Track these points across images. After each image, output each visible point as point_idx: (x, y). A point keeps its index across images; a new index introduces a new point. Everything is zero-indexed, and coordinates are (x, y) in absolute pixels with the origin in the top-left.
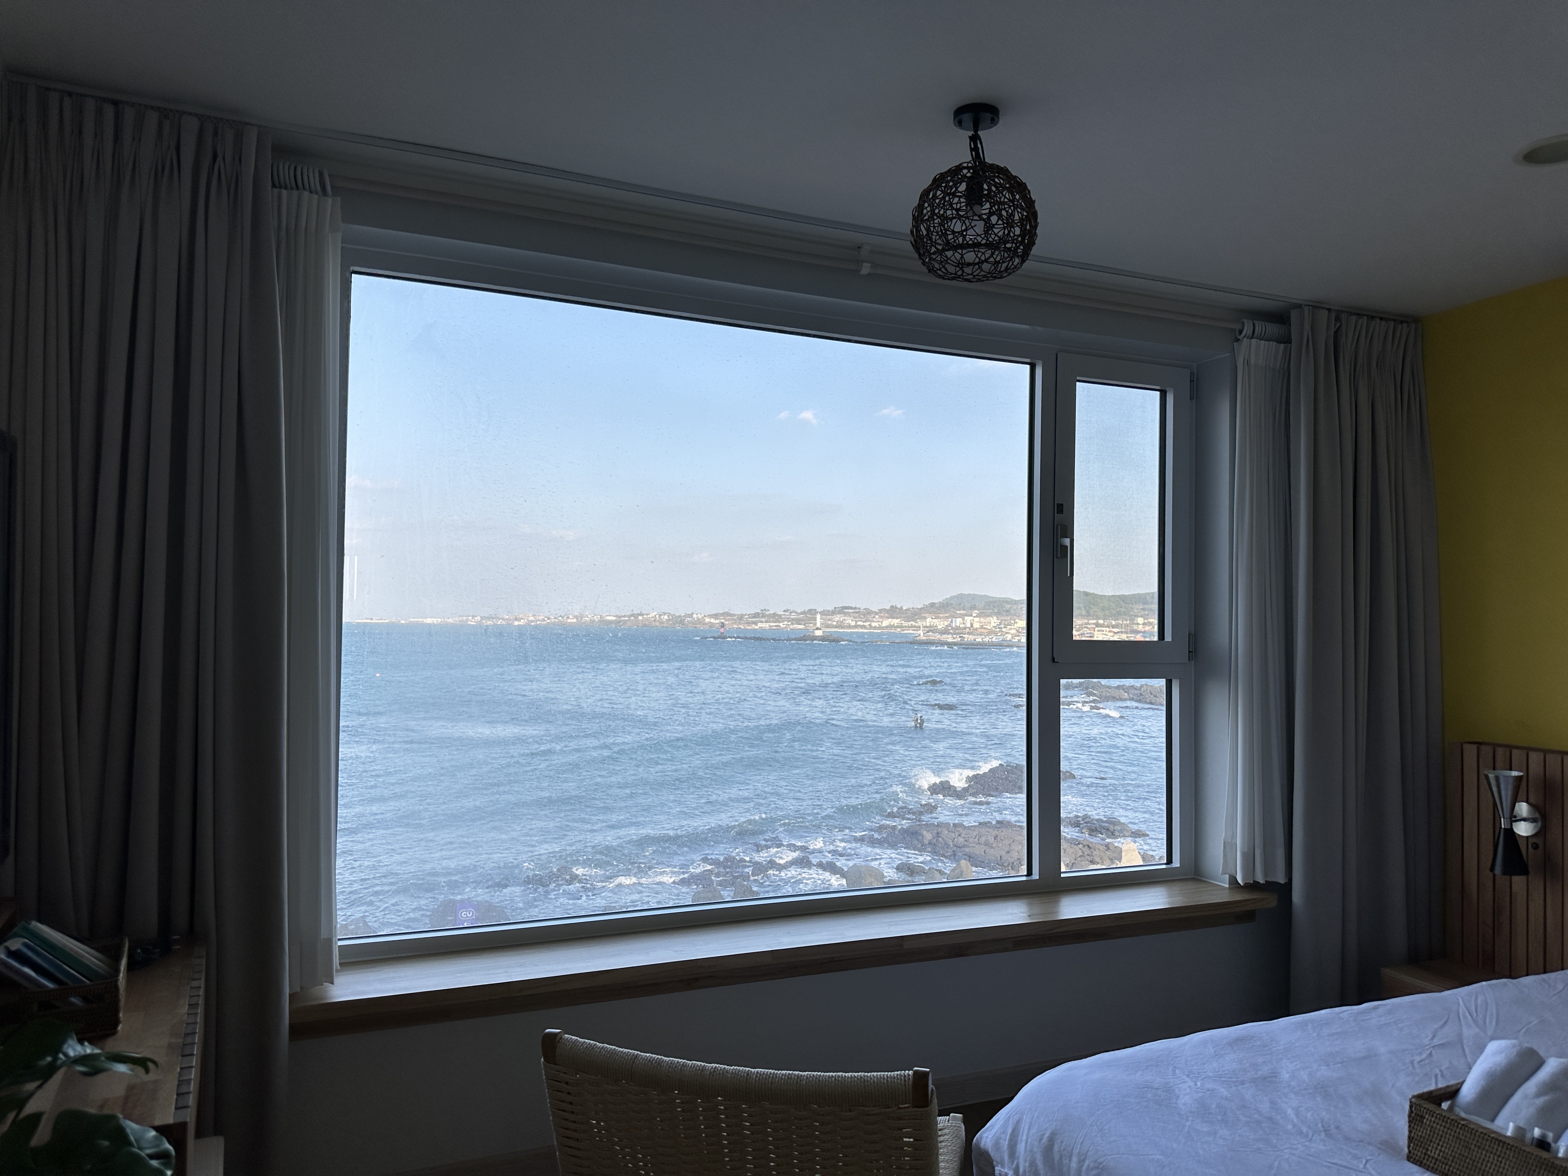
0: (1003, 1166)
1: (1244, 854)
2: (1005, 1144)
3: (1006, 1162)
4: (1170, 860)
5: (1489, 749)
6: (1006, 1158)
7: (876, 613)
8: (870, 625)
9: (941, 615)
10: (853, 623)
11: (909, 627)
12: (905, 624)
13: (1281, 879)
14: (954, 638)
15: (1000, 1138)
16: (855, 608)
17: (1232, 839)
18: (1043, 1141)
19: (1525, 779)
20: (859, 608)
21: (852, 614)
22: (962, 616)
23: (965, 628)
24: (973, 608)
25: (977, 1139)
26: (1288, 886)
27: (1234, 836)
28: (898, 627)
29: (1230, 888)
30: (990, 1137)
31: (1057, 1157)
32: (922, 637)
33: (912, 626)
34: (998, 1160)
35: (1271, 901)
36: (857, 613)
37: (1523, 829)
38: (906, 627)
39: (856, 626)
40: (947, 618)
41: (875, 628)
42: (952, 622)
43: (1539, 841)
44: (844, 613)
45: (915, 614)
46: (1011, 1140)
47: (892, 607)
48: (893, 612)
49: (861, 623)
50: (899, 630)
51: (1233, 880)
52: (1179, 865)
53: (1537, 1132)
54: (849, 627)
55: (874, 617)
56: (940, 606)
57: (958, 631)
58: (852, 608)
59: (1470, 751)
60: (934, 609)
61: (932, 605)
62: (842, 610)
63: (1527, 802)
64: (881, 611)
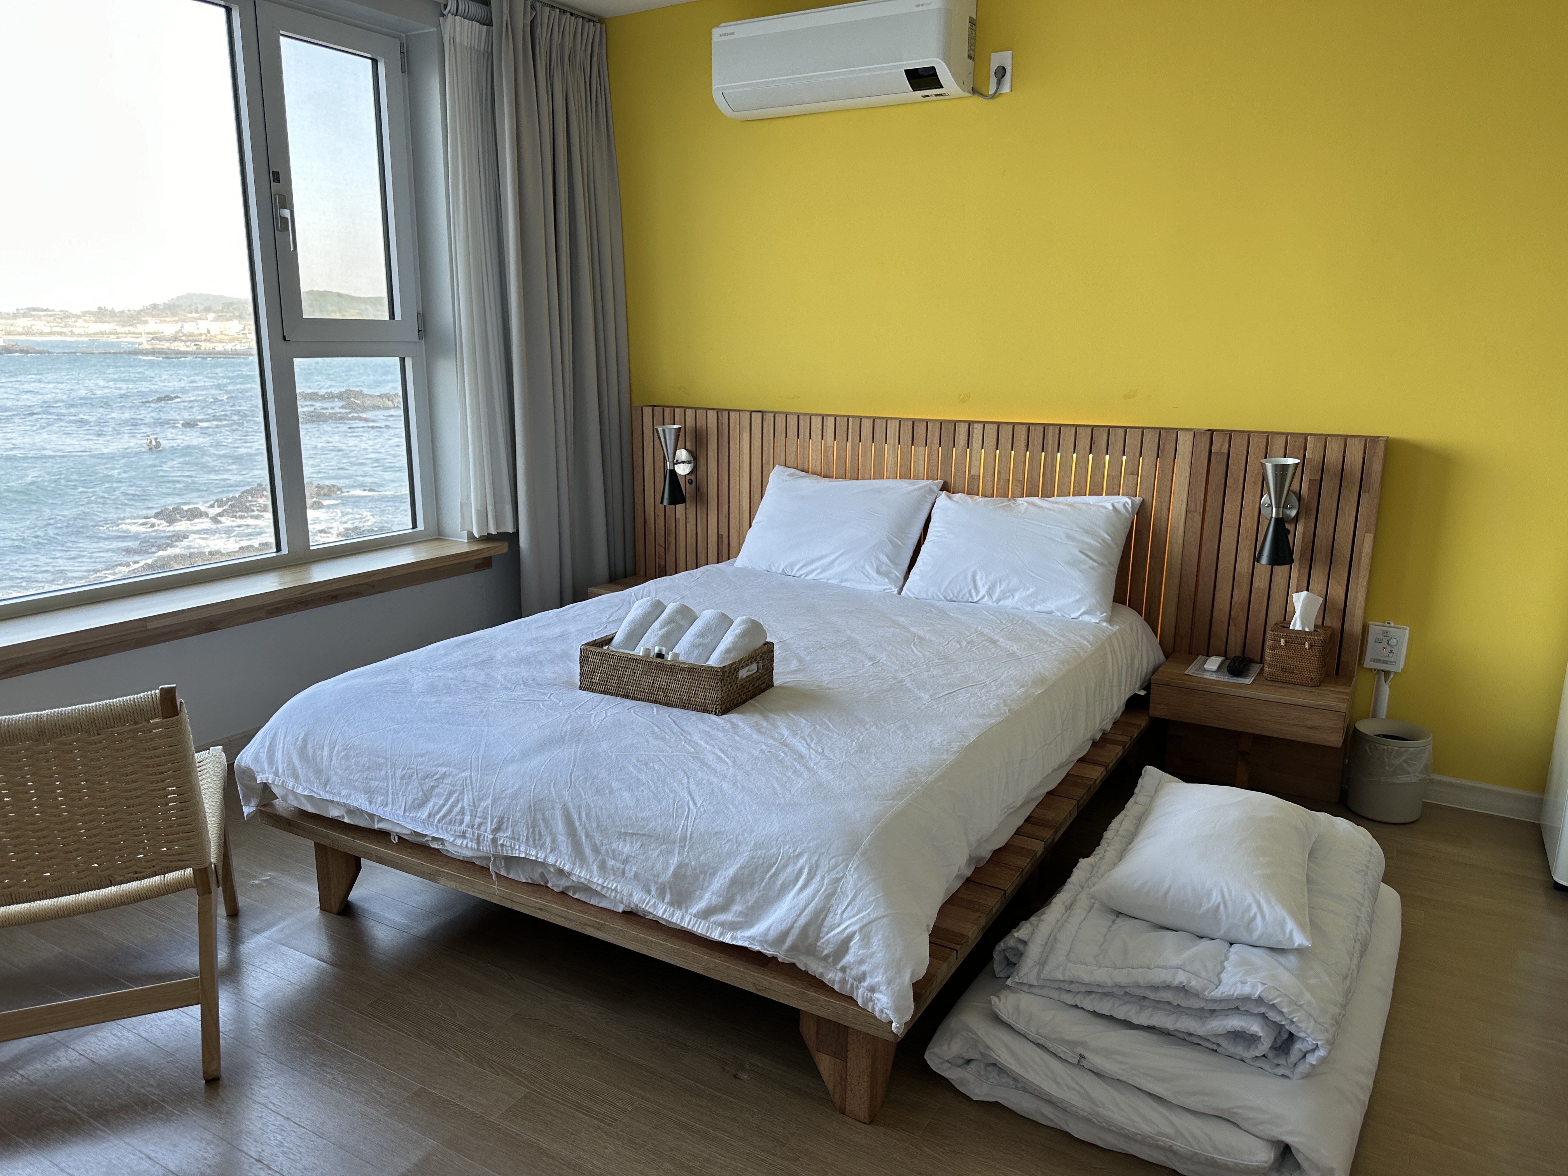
0: (264, 773)
1: (478, 511)
2: (264, 756)
3: (266, 769)
4: (415, 525)
5: (661, 409)
6: (266, 766)
7: (79, 317)
8: (71, 332)
9: (168, 319)
10: (47, 330)
11: (126, 333)
12: (120, 329)
13: (511, 530)
14: (188, 347)
15: (259, 753)
16: (47, 310)
17: (468, 500)
18: (298, 743)
19: (683, 430)
20: (53, 310)
21: (43, 318)
22: (195, 320)
23: (201, 335)
24: (208, 310)
25: (238, 761)
26: (516, 534)
27: (469, 497)
28: (111, 334)
29: (468, 542)
30: (249, 755)
31: (310, 751)
32: (146, 346)
33: (130, 333)
34: (259, 770)
35: (503, 548)
36: (50, 316)
37: (682, 470)
38: (122, 333)
39: (51, 333)
40: (176, 322)
41: (79, 335)
42: (182, 327)
43: (692, 477)
44: (32, 316)
45: (134, 318)
46: (269, 751)
47: (100, 308)
48: (101, 314)
49: (58, 329)
50: (113, 336)
51: (471, 536)
52: (423, 529)
53: (656, 650)
54: (41, 334)
55: (76, 321)
56: (165, 309)
57: (191, 338)
58: (42, 310)
59: (648, 411)
60: (155, 311)
61: (155, 307)
62: (29, 313)
63: (685, 449)
64: (85, 314)
